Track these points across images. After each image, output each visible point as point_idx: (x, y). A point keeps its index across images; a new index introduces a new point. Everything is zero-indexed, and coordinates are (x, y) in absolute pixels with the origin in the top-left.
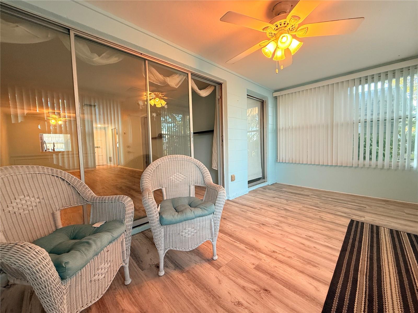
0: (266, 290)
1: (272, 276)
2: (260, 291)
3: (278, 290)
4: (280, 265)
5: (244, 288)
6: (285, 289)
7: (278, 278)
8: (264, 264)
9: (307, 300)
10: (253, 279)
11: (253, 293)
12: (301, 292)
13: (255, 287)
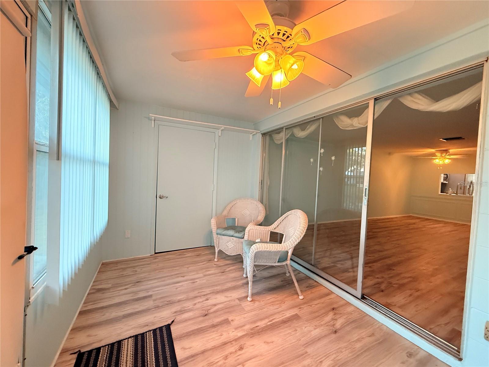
0: (206, 315)
1: (214, 326)
2: (207, 312)
3: (202, 322)
4: (221, 339)
5: (215, 305)
6: (200, 327)
7: (210, 329)
8: (229, 328)
9: (184, 334)
10: (219, 313)
11: (209, 308)
12: (190, 335)
13: (212, 311)
